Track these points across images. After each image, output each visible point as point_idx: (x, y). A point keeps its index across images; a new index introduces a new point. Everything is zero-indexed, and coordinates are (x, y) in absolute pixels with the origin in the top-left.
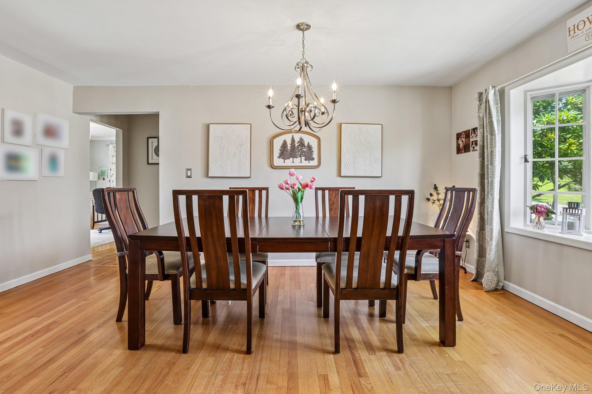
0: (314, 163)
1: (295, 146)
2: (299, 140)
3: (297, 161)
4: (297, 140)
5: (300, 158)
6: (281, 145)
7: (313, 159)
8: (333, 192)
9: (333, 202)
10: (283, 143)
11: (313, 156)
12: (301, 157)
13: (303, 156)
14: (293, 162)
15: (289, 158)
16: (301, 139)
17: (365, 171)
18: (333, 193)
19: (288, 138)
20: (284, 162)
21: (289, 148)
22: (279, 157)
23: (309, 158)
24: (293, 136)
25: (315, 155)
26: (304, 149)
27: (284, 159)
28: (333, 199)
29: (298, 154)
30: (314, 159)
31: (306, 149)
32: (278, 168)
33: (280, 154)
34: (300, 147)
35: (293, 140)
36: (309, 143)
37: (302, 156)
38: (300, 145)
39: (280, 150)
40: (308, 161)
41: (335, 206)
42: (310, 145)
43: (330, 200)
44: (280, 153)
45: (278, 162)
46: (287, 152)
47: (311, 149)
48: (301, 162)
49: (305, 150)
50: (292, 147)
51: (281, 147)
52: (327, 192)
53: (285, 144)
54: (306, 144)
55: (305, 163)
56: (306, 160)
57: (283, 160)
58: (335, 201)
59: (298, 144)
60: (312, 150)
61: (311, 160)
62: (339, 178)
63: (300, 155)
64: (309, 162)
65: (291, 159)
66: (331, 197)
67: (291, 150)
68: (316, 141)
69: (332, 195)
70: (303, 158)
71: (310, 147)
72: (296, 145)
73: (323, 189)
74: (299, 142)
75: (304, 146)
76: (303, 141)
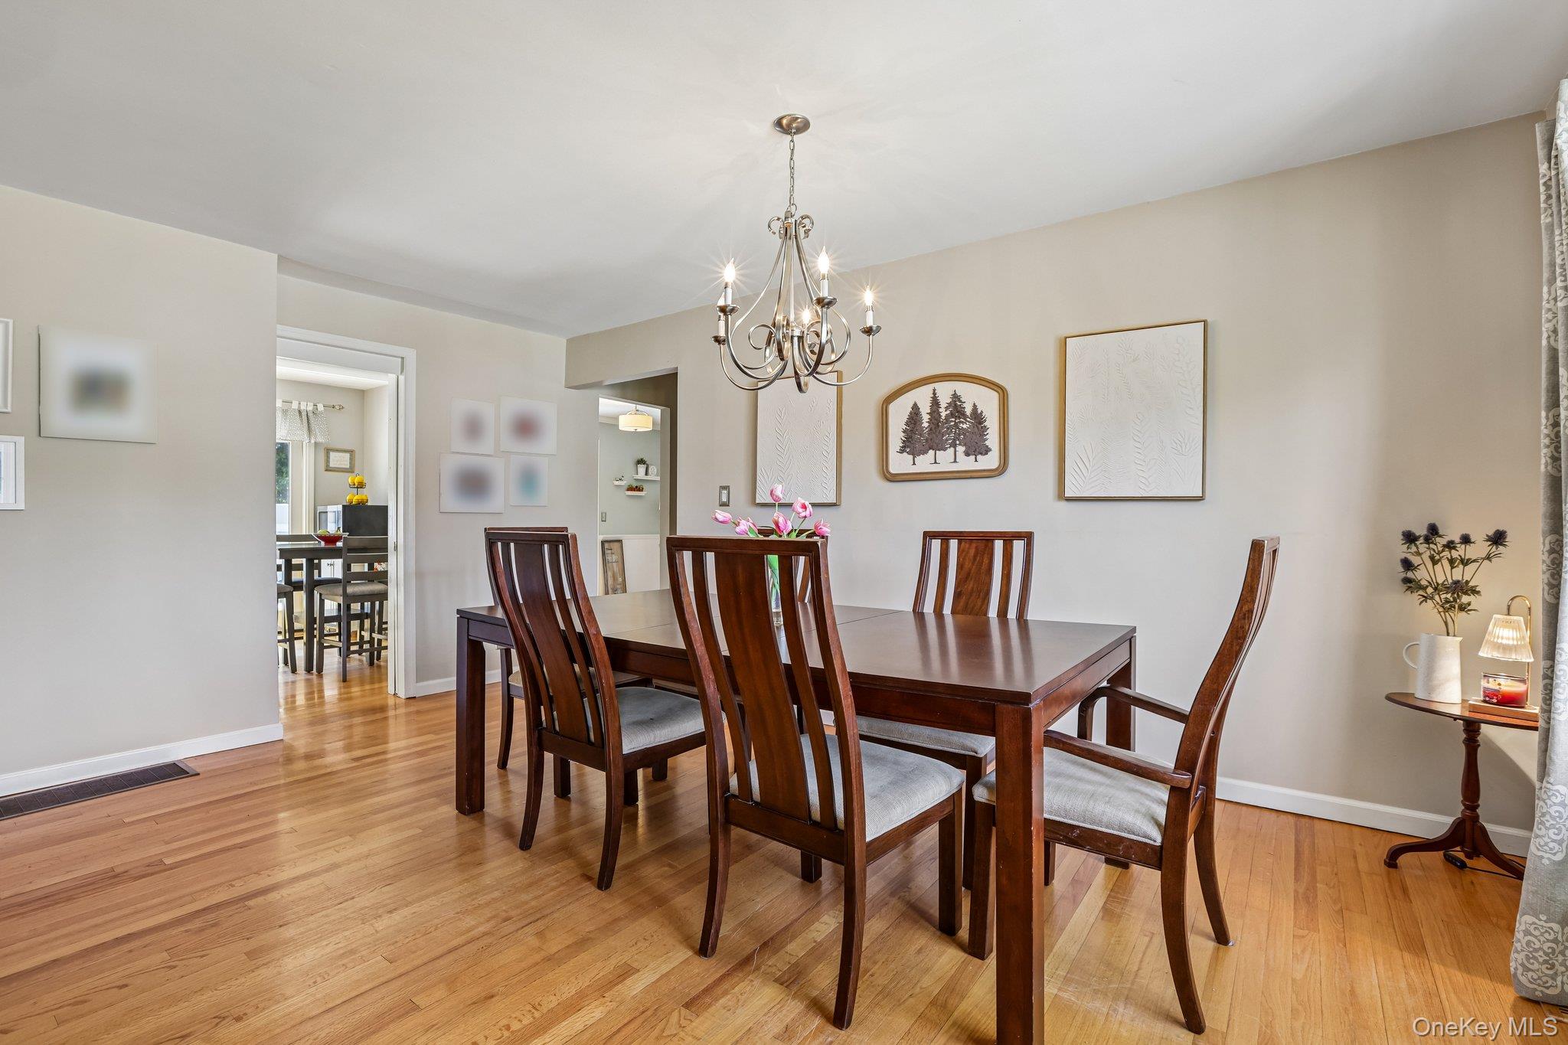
0: (990, 461)
1: (940, 416)
2: (949, 400)
3: (944, 460)
4: (944, 400)
5: (952, 449)
6: (905, 418)
7: (987, 451)
8: (970, 545)
9: (969, 574)
10: (911, 413)
11: (987, 443)
12: (954, 445)
13: (960, 444)
14: (936, 463)
15: (925, 452)
16: (956, 397)
17: (1143, 480)
18: (969, 548)
19: (922, 397)
20: (914, 464)
21: (926, 425)
22: (902, 451)
23: (977, 448)
24: (934, 390)
25: (992, 440)
26: (963, 422)
27: (914, 454)
28: (967, 565)
29: (947, 440)
30: (990, 450)
31: (969, 422)
32: (898, 478)
33: (904, 441)
34: (953, 419)
35: (935, 402)
36: (975, 406)
37: (958, 442)
38: (952, 415)
39: (904, 432)
40: (972, 457)
41: (971, 585)
42: (979, 412)
43: (960, 566)
44: (904, 439)
45: (899, 463)
46: (921, 435)
47: (981, 423)
48: (955, 461)
49: (965, 426)
50: (933, 421)
51: (907, 424)
52: (954, 544)
53: (915, 414)
54: (968, 411)
55: (967, 463)
56: (967, 454)
57: (911, 457)
58: (972, 572)
59: (948, 412)
60: (985, 424)
61: (981, 454)
62: (1064, 504)
63: (954, 440)
64: (976, 461)
65: (931, 452)
66: (963, 559)
67: (931, 430)
68: (994, 396)
69: (968, 552)
70: (961, 449)
71: (978, 418)
72: (943, 414)
73: (945, 537)
74: (950, 404)
75: (963, 414)
76: (961, 401)
